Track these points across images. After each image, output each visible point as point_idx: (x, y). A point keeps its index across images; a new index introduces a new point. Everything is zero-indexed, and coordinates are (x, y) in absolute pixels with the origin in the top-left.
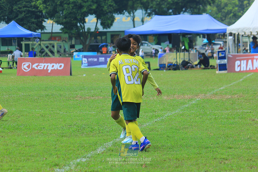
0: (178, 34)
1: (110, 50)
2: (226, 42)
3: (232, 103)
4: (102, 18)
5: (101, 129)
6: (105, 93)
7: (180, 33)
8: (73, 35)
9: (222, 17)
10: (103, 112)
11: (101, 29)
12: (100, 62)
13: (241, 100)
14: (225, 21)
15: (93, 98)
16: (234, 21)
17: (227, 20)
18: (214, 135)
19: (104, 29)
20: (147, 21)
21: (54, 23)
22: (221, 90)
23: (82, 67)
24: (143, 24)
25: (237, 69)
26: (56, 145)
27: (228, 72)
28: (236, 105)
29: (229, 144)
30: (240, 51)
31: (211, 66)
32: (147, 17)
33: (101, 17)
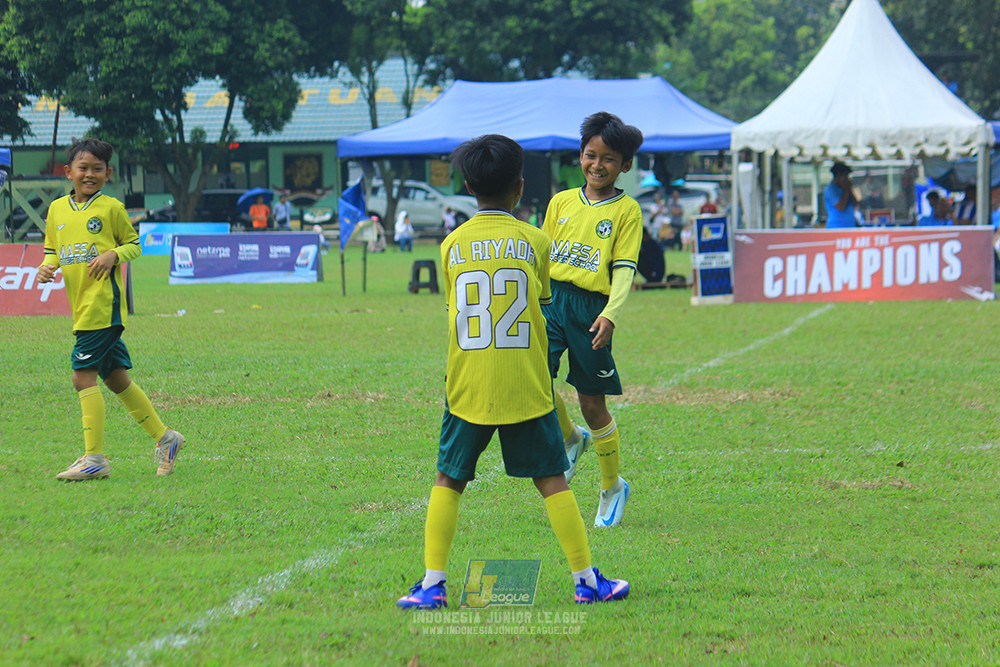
0: (544, 152)
1: (279, 217)
2: (727, 185)
3: (751, 421)
4: (250, 90)
5: (246, 522)
6: (261, 382)
7: (553, 151)
8: (138, 157)
9: (711, 87)
10: (256, 456)
11: (245, 132)
12: (241, 261)
13: (785, 409)
14: (723, 104)
15: (215, 402)
16: (757, 104)
17: (734, 101)
18: (684, 544)
19: (256, 134)
20: (423, 103)
21: (62, 108)
22: (708, 368)
23: (173, 281)
24: (408, 116)
25: (772, 290)
26: (69, 584)
27: (737, 301)
28: (767, 428)
29: (739, 579)
30: (782, 220)
31: (672, 277)
32: (423, 86)
33: (247, 86)
